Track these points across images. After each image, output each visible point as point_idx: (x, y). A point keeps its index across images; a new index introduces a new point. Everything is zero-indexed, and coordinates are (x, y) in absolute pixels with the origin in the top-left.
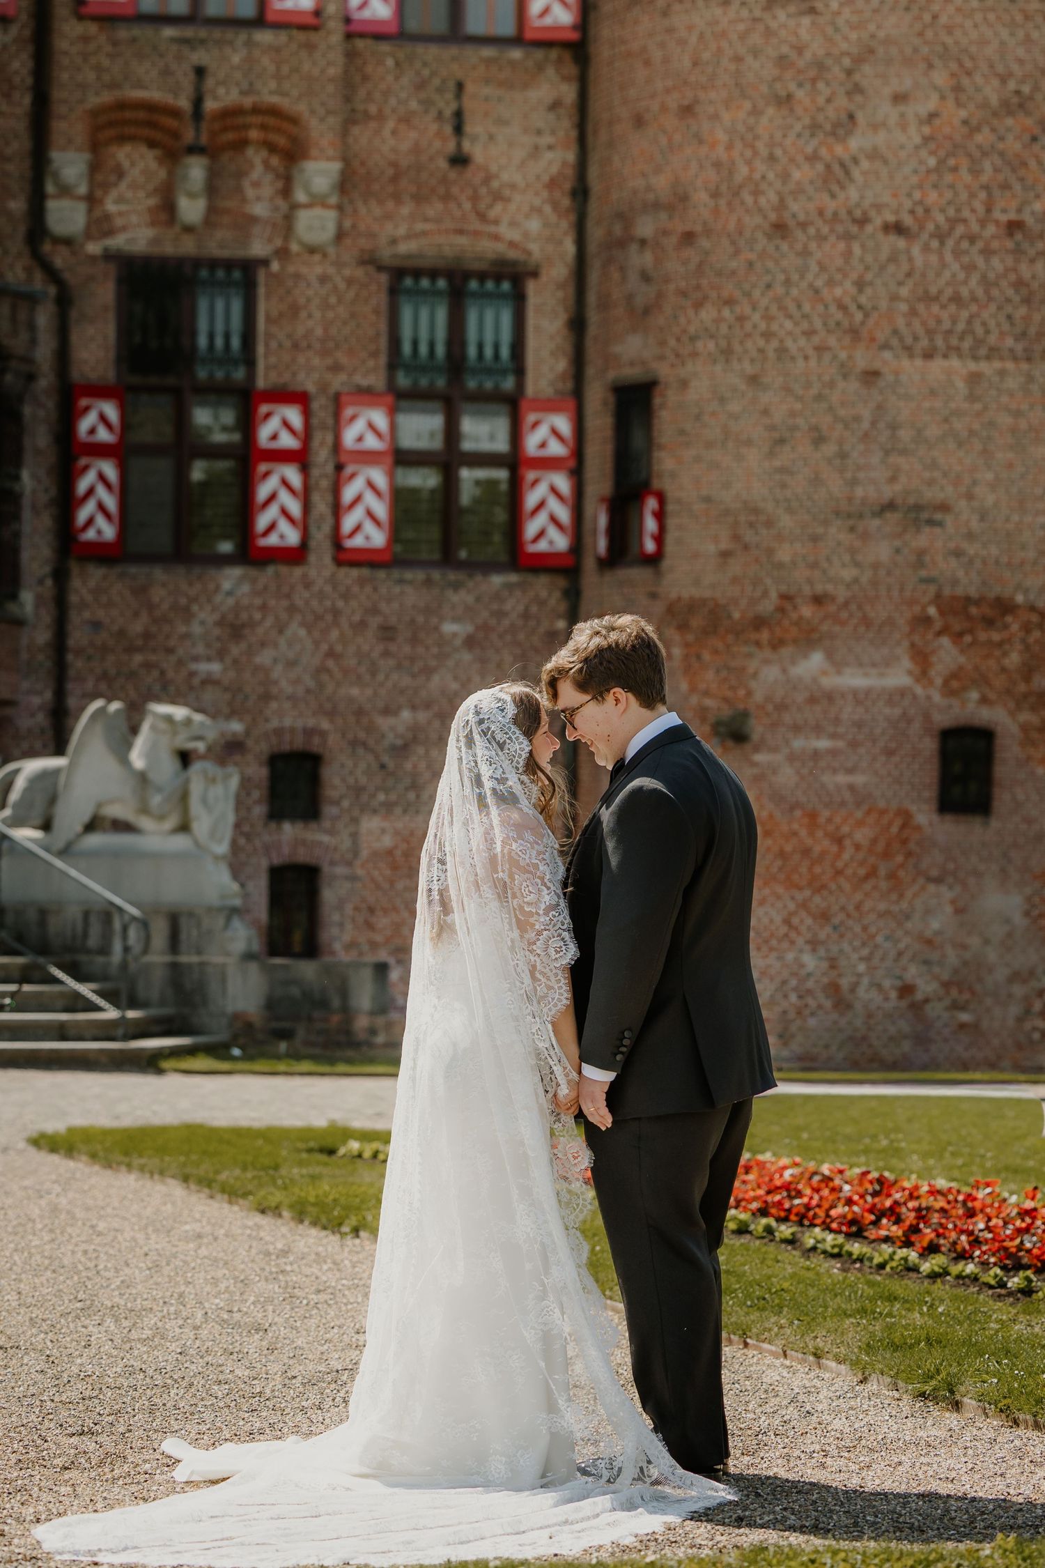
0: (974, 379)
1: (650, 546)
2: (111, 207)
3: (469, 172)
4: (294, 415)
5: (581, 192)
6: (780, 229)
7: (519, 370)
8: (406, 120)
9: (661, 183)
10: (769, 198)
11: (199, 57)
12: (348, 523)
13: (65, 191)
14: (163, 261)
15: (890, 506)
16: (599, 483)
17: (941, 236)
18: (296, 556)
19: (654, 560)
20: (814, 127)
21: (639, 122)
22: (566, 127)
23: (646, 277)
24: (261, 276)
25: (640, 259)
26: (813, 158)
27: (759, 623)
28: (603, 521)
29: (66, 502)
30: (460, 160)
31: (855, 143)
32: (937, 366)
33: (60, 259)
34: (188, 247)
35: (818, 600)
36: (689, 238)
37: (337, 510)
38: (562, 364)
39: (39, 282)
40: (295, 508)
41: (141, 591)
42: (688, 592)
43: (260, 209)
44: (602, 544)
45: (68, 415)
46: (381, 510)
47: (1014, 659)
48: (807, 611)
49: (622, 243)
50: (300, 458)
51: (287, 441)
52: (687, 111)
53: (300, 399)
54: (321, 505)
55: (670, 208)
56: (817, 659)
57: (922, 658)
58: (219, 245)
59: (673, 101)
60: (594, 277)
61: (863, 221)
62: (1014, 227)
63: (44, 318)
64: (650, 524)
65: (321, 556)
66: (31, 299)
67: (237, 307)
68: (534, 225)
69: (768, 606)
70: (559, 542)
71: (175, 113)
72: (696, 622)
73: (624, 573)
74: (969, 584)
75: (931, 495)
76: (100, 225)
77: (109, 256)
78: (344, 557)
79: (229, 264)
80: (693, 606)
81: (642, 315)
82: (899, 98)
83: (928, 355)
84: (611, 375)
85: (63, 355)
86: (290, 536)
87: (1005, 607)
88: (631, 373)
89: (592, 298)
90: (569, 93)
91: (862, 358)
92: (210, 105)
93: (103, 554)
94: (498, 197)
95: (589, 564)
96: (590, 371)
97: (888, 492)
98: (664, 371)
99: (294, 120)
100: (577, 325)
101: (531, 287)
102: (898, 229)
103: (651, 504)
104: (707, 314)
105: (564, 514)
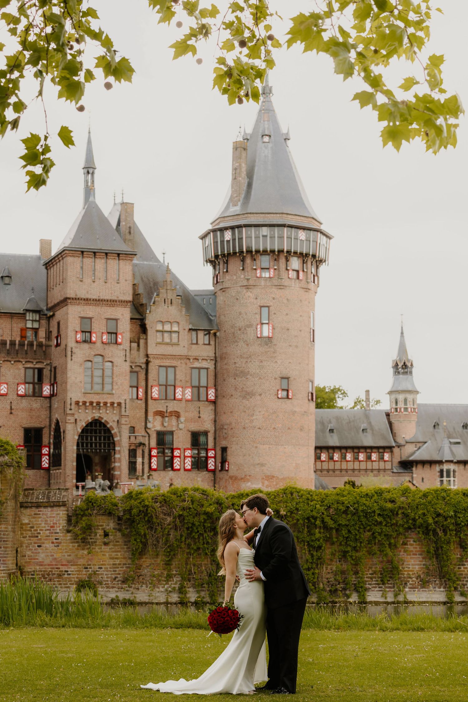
0: (269, 447)
1: (227, 469)
2: (155, 424)
3: (201, 419)
4: (179, 451)
5: (215, 421)
6: (244, 428)
7: (208, 445)
8: (193, 412)
9: (228, 421)
10: (243, 424)
11: (167, 404)
12: (186, 465)
13: (150, 422)
14: (162, 431)
15: (259, 464)
16: (219, 460)
17: (265, 429)
18: (179, 470)
19: (227, 471)
20: (249, 415)
21: (224, 413)
22: (213, 412)
23: (226, 434)
24: (174, 433)
25: (224, 431)
26: (249, 419)
27: (242, 479)
28: (220, 465)
29: (150, 463)
30: (199, 417)
31: (254, 417)
32: (265, 446)
33: (148, 431)
34: (165, 429)
35: (250, 476)
36: (232, 429)
37: (184, 464)
38: (213, 444)
39: (146, 435)
40: (179, 463)
41: (159, 475)
42: (232, 475)
43: (174, 424)
44: (220, 468)
45: (150, 451)
46: (190, 464)
47: (275, 483)
48: (248, 477)
49: (222, 429)
50: (179, 457)
51: (178, 455)
52: (231, 412)
53: (179, 449)
54: (182, 463)
55: (229, 425)
56: (249, 484)
57: (263, 483)
58: (169, 429)
59: (229, 411)
60: (217, 433)
61: (255, 427)
62: (274, 428)
63: (147, 439)
64: (227, 466)
65: (182, 470)
66: (145, 436)
67: (171, 437)
68: (209, 426)
69: (243, 476)
70: (213, 468)
71: (164, 412)
72: (233, 478)
73: (223, 472)
74: (269, 474)
75: (264, 462)
76: (154, 426)
77: (155, 430)
78: (186, 470)
79: (170, 431)
80: (233, 477)
81: (225, 438)
82: (260, 412)
83: (264, 444)
84: (221, 446)
85: (149, 444)
86: (178, 467)
87: (273, 477)
88: (224, 446)
89: (217, 435)
90: (213, 408)
91: (255, 445)
92: (168, 411)
93: (155, 470)
94: (204, 422)
95: (217, 471)
96: (217, 445)
97: (258, 462)
98: (228, 446)
99: (179, 412)
100: (215, 439)
101: (209, 434)
102: (259, 428)
103: (227, 463)
104: (235, 439)
105: (214, 464)
